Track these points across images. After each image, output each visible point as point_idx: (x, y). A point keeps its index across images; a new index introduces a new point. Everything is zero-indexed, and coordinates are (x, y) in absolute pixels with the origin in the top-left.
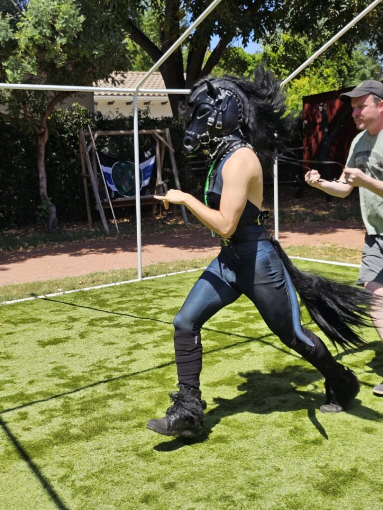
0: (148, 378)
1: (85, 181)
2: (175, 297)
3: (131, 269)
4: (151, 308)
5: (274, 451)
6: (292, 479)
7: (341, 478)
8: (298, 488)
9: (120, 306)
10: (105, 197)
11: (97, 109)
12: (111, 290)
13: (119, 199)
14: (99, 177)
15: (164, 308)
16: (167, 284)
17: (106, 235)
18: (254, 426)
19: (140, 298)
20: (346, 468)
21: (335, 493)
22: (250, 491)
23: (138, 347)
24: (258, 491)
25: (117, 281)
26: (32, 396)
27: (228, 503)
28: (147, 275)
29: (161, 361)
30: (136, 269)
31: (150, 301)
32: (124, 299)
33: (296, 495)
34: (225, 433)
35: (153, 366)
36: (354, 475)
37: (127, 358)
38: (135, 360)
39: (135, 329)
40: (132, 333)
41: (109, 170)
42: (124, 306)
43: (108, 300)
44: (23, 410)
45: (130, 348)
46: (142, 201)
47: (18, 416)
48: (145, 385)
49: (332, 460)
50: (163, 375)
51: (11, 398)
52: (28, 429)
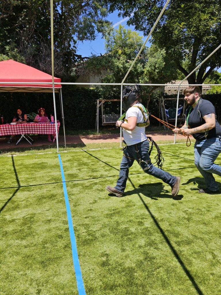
0: (175, 172)
1: (159, 114)
2: (186, 150)
3: (172, 140)
4: (178, 152)
9: (168, 151)
10: (166, 119)
11: (165, 92)
12: (165, 146)
13: (170, 119)
14: (164, 112)
15: (182, 153)
16: (183, 146)
17: (164, 130)
19: (174, 149)
23: (173, 163)
25: (167, 143)
26: (141, 171)
28: (177, 142)
29: (180, 168)
30: (174, 140)
31: (178, 150)
32: (169, 149)
35: (177, 169)
37: (169, 165)
38: (171, 166)
39: (172, 157)
40: (171, 159)
41: (167, 110)
42: (169, 151)
43: (164, 149)
44: (138, 175)
45: (170, 163)
46: (177, 120)
47: (136, 176)
48: (174, 174)
50: (181, 171)
51: (135, 171)
52: (139, 180)
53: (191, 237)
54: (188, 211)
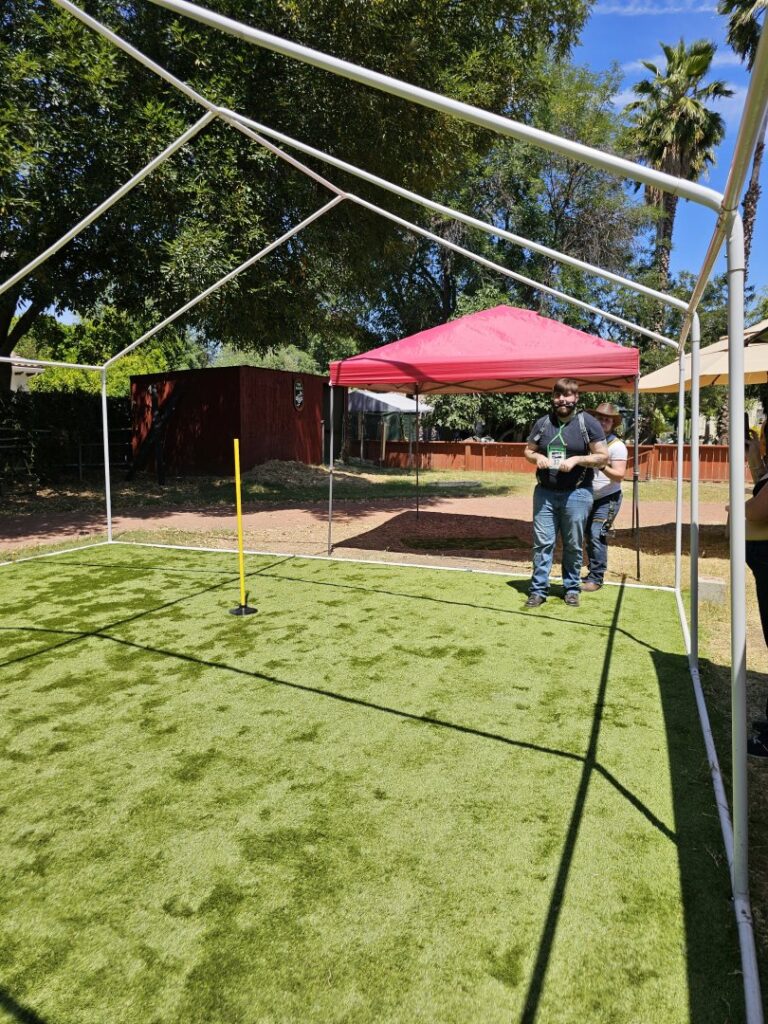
5: (124, 749)
6: (147, 774)
7: (199, 761)
8: (154, 781)
18: (99, 726)
20: (203, 750)
21: (194, 778)
22: (101, 796)
24: (110, 794)
27: (75, 815)
33: (153, 789)
34: (65, 740)
36: (212, 755)
49: (188, 745)
53: (60, 932)
54: (31, 833)
